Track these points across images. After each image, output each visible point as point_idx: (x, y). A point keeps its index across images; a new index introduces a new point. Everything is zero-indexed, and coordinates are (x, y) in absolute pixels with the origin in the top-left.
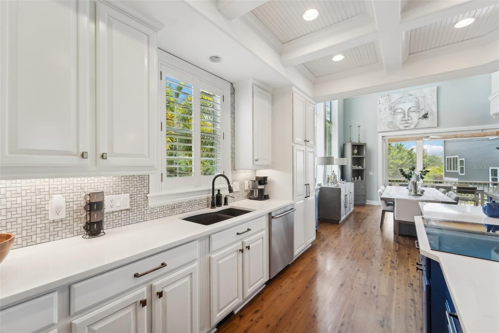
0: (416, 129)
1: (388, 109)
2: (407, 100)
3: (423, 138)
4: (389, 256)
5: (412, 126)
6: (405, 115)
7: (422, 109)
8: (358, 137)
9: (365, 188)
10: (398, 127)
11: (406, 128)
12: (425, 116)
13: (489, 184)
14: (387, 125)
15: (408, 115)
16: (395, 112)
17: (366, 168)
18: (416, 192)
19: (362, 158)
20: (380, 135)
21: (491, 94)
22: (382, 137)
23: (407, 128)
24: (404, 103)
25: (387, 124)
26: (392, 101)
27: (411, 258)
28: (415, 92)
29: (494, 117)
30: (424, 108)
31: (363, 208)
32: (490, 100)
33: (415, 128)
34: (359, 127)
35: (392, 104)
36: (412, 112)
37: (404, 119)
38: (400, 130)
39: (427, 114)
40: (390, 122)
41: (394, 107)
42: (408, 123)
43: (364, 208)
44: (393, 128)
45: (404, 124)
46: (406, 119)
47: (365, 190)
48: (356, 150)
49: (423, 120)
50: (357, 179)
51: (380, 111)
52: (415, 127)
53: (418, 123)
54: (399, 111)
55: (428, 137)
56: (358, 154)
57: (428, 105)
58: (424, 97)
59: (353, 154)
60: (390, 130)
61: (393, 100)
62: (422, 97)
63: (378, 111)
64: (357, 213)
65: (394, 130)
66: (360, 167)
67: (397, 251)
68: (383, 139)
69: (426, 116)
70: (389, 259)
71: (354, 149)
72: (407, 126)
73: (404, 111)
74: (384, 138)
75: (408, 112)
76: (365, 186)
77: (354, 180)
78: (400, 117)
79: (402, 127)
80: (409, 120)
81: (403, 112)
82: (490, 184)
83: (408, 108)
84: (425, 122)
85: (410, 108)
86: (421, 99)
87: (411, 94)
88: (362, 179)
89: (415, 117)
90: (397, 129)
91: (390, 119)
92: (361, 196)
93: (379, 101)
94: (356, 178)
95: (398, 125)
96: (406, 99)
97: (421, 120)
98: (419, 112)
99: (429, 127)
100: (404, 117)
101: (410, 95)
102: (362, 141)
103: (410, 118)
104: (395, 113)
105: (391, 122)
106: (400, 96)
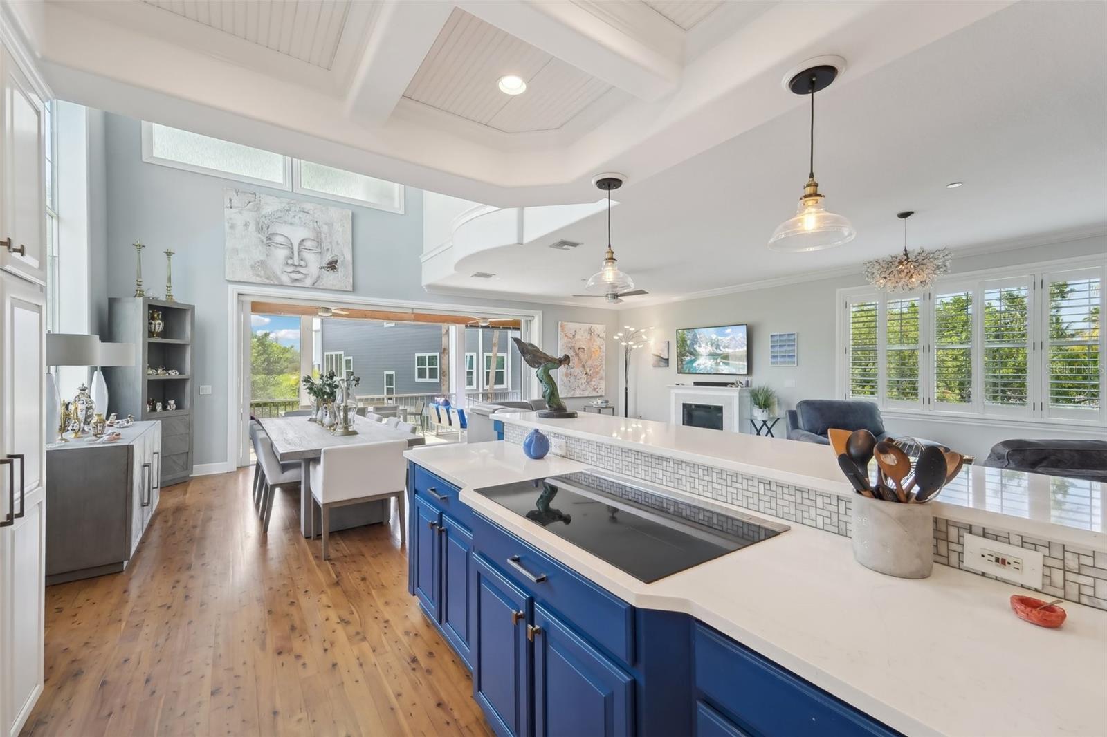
0: (316, 288)
1: (252, 227)
2: (297, 220)
3: (319, 310)
4: (329, 607)
5: (308, 282)
6: (293, 253)
7: (328, 250)
8: (165, 283)
9: (189, 434)
10: (278, 278)
11: (295, 284)
12: (332, 266)
13: (383, 399)
14: (252, 267)
15: (299, 255)
16: (270, 239)
17: (193, 375)
18: (346, 428)
19: (181, 348)
20: (233, 290)
21: (423, 253)
22: (239, 294)
23: (298, 284)
24: (291, 224)
25: (253, 264)
26: (264, 212)
27: (374, 589)
28: (312, 208)
29: (426, 290)
30: (329, 247)
31: (186, 491)
32: (422, 261)
33: (314, 287)
34: (169, 254)
35: (263, 219)
36: (308, 251)
37: (290, 262)
38: (282, 285)
39: (336, 262)
40: (259, 260)
41: (268, 228)
42: (299, 272)
43: (189, 489)
44: (268, 279)
45: (290, 273)
46: (296, 263)
47: (189, 437)
48: (159, 322)
49: (328, 273)
50: (164, 408)
51: (232, 227)
52: (314, 284)
53: (319, 277)
54: (279, 239)
55: (327, 310)
56: (163, 334)
57: (338, 244)
58: (330, 225)
59: (151, 333)
60: (258, 280)
61: (267, 210)
62: (326, 224)
63: (227, 225)
64: (174, 512)
65: (268, 282)
66: (173, 374)
67: (337, 583)
68: (239, 301)
69: (334, 266)
70: (334, 618)
71: (152, 318)
72: (296, 280)
73: (292, 244)
74: (243, 298)
75: (299, 248)
76: (189, 425)
77: (155, 413)
78: (281, 253)
79: (285, 279)
80: (301, 266)
81: (290, 246)
82: (385, 399)
83: (300, 239)
84: (330, 279)
85: (303, 240)
86: (325, 229)
87: (306, 210)
88: (179, 406)
89: (313, 263)
90: (276, 283)
91: (258, 254)
92: (174, 458)
93: (231, 200)
94: (159, 406)
95: (279, 273)
96: (294, 217)
97: (326, 272)
98: (320, 253)
99: (340, 289)
100: (291, 258)
101: (304, 212)
102: (179, 299)
103: (303, 263)
104: (269, 241)
105: (262, 263)
106: (283, 205)
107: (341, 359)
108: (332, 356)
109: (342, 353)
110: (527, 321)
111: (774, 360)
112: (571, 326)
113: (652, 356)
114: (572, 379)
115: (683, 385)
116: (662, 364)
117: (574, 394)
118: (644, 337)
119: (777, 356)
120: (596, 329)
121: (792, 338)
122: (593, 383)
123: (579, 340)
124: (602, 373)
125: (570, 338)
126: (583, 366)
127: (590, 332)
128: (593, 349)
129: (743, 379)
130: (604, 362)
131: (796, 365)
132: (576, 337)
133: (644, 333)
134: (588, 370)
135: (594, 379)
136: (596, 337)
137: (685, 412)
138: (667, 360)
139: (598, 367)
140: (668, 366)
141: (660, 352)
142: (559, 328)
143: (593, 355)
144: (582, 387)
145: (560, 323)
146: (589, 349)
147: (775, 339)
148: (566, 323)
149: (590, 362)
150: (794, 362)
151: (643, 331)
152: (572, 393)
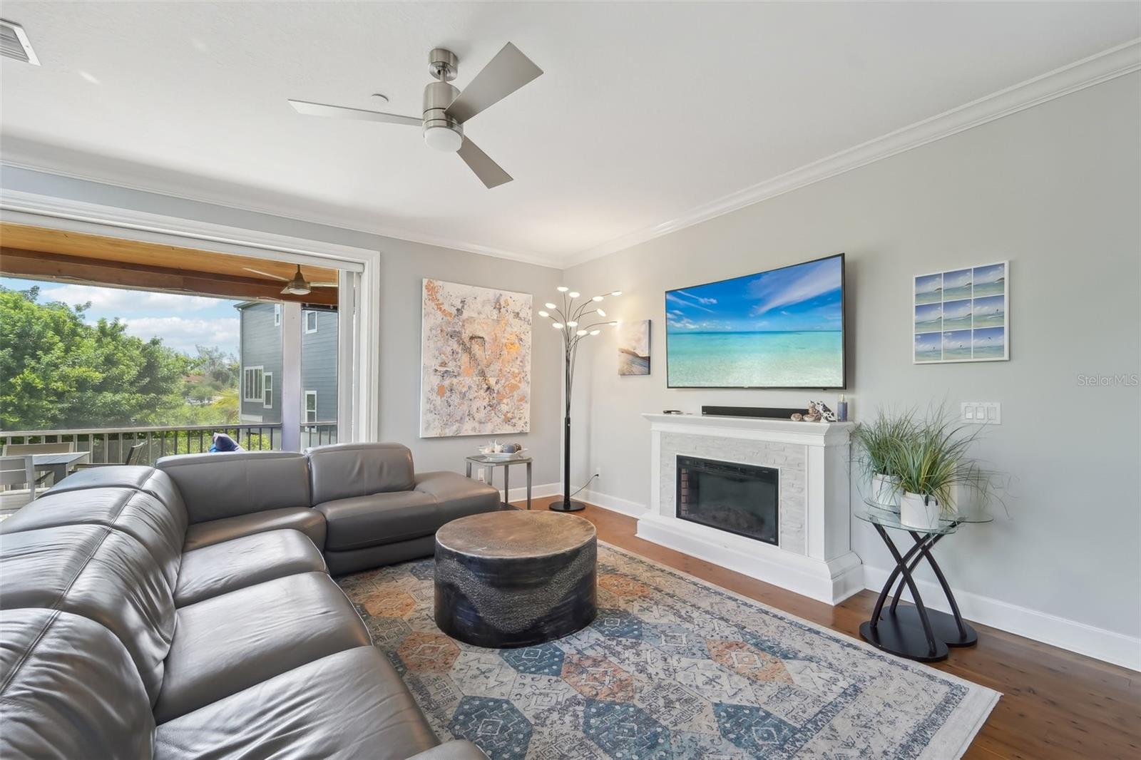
107: (261, 376)
108: (251, 371)
109: (261, 367)
110: (350, 274)
111: (927, 346)
112: (452, 291)
113: (618, 352)
114: (455, 399)
115: (678, 412)
116: (637, 368)
117: (458, 430)
118: (601, 312)
119: (936, 336)
120: (510, 301)
121: (992, 277)
122: (504, 408)
123: (471, 320)
124: (525, 389)
125: (450, 314)
126: (482, 374)
127: (498, 307)
128: (504, 341)
129: (833, 401)
130: (528, 368)
131: (1006, 357)
132: (466, 314)
133: (602, 305)
134: (492, 381)
135: (505, 401)
136: (510, 317)
137: (684, 477)
138: (648, 359)
139: (515, 376)
140: (649, 373)
141: (634, 344)
142: (425, 291)
143: (505, 352)
144: (477, 416)
145: (425, 282)
146: (495, 339)
147: (930, 287)
148: (440, 283)
149: (496, 366)
150: (1001, 348)
151: (598, 299)
152: (454, 428)
